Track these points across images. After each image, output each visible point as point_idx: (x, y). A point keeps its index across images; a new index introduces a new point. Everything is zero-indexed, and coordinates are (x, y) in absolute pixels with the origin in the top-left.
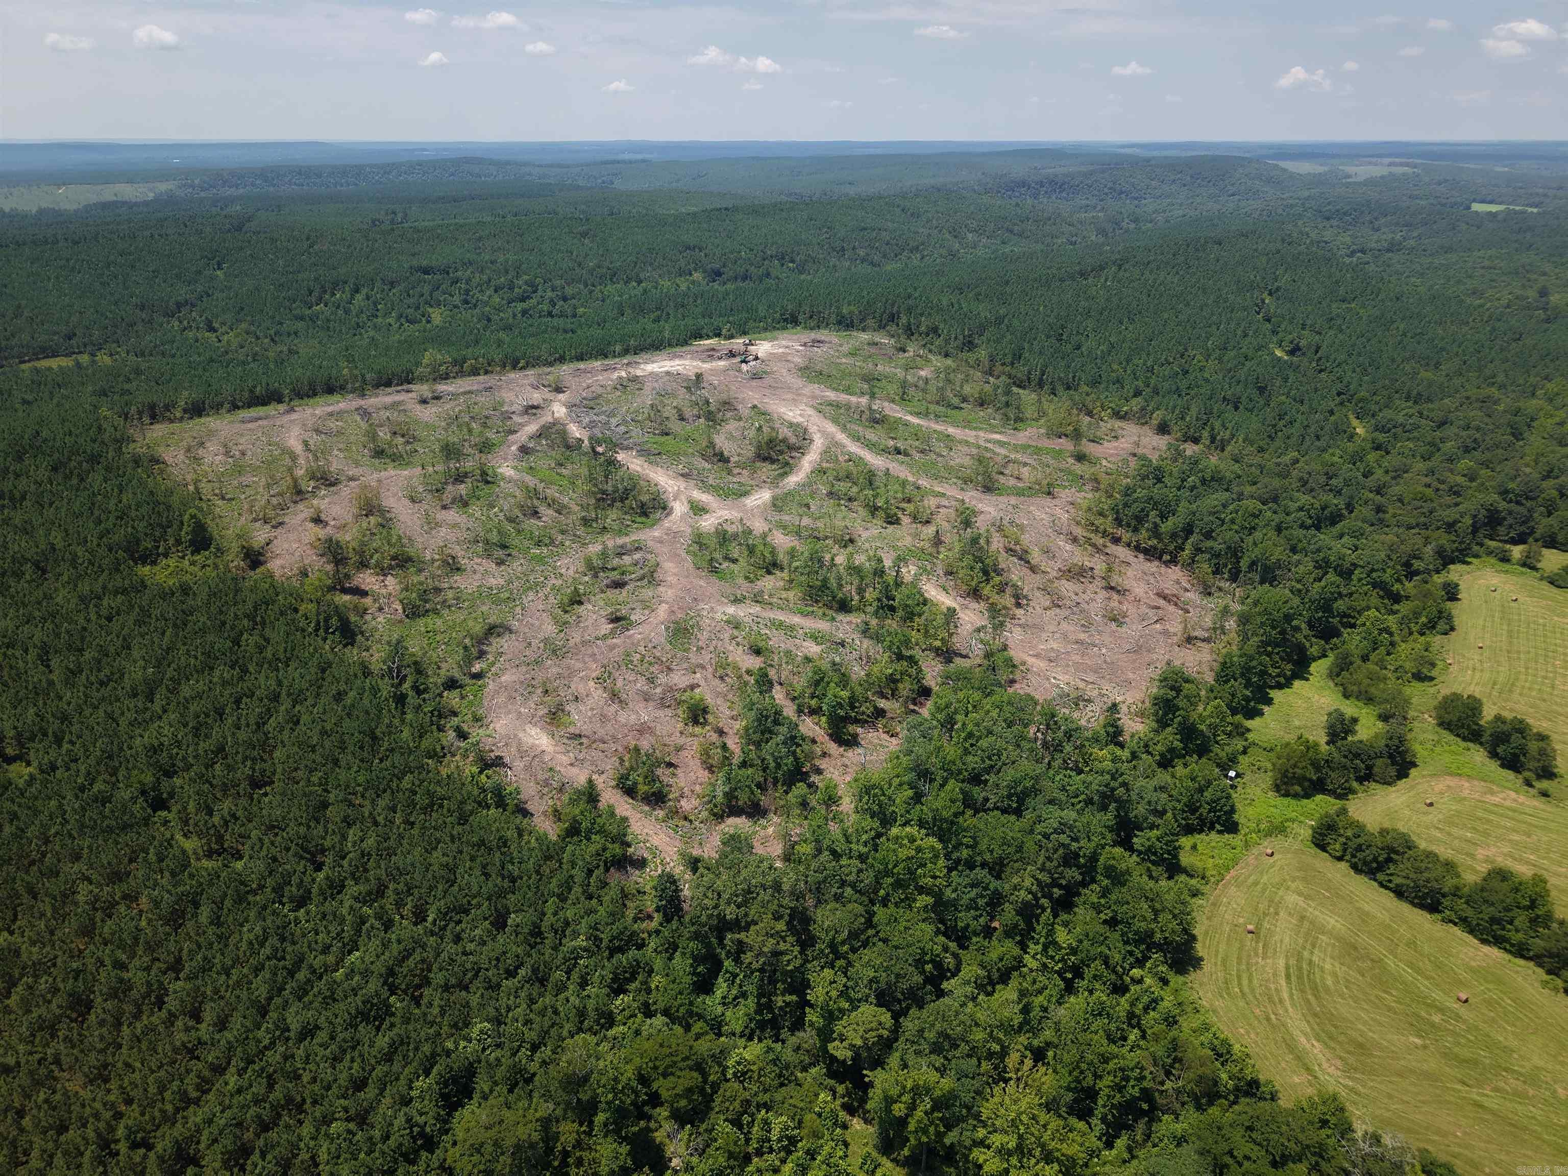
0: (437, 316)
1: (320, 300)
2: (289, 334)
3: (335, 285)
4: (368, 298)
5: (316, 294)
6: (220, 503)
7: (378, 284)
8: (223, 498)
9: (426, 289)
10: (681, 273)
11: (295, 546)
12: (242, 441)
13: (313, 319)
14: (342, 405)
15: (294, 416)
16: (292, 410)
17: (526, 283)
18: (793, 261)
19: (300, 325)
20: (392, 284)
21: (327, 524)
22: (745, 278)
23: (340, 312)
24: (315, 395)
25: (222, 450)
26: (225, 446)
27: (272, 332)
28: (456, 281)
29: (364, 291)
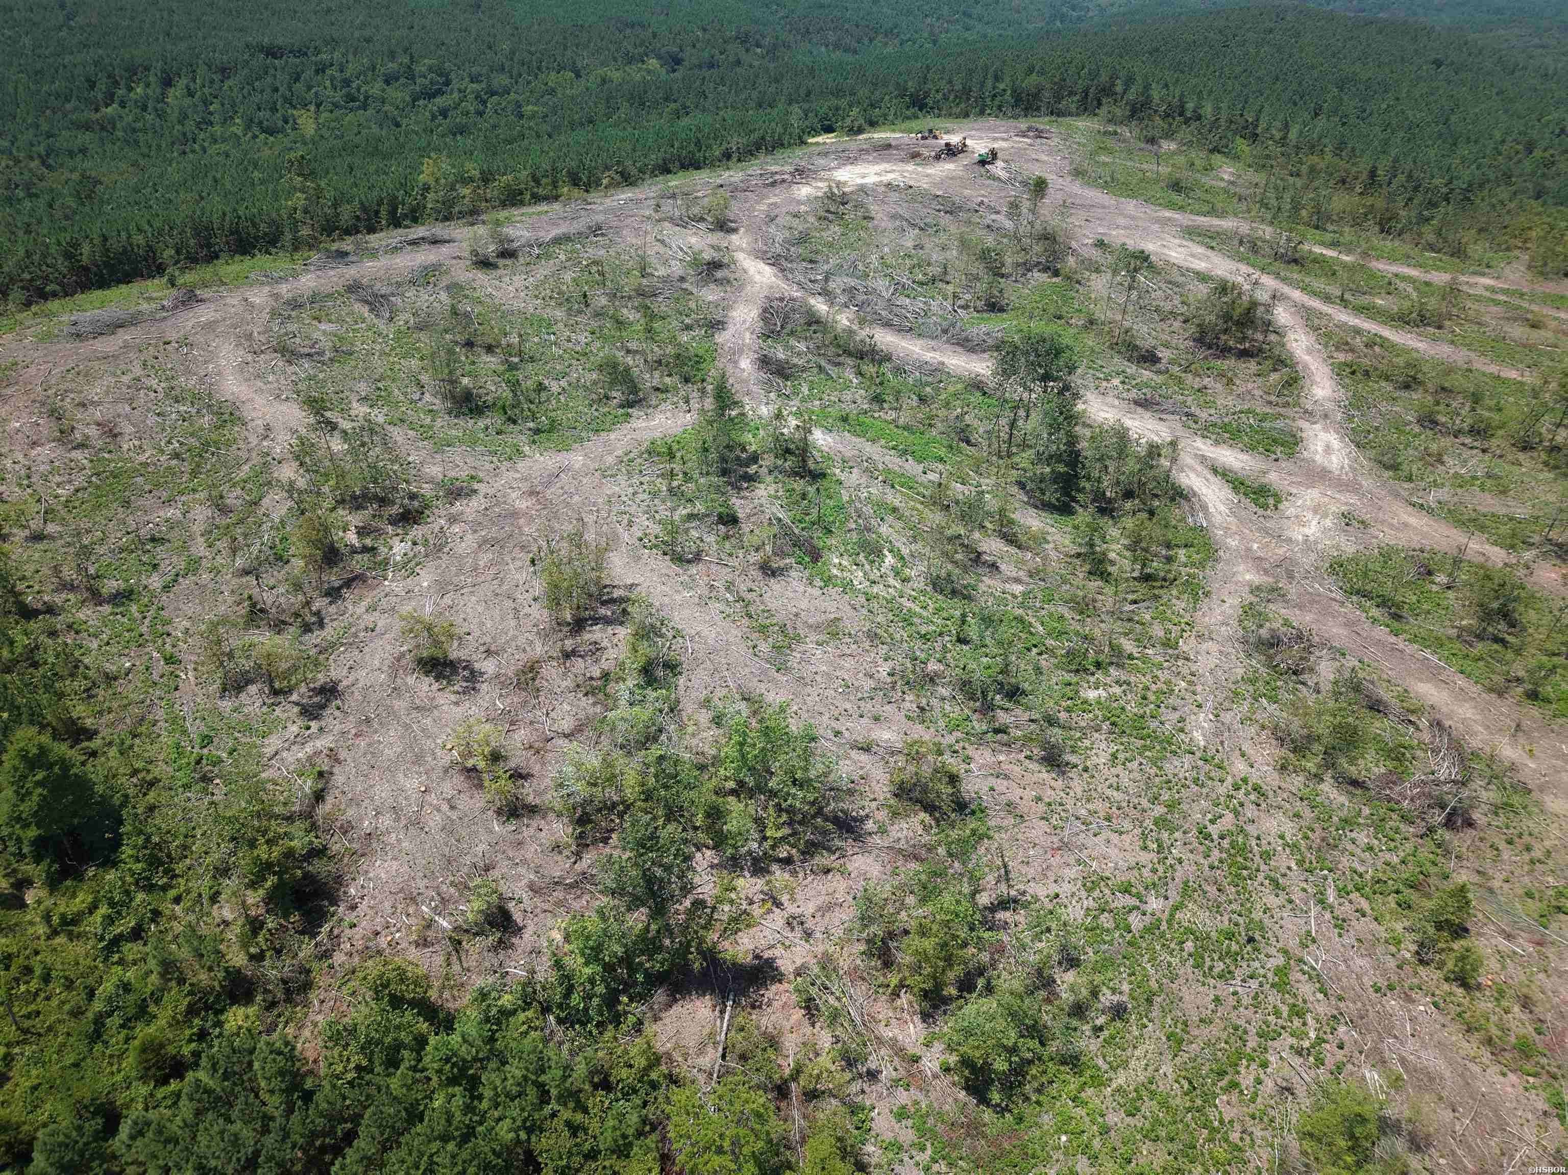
0: (307, 123)
1: (109, 99)
2: (71, 154)
3: (133, 72)
4: (191, 94)
5: (102, 85)
6: (87, 614)
7: (202, 70)
8: (96, 597)
9: (282, 78)
10: (630, 59)
11: (412, 784)
12: (95, 391)
13: (109, 126)
14: (308, 282)
15: (205, 313)
16: (190, 299)
17: (430, 69)
18: (758, 46)
19: (85, 138)
20: (225, 71)
21: (474, 676)
22: (711, 66)
23: (149, 117)
24: (213, 257)
25: (47, 427)
26: (55, 414)
27: (42, 149)
28: (321, 70)
29: (182, 83)
